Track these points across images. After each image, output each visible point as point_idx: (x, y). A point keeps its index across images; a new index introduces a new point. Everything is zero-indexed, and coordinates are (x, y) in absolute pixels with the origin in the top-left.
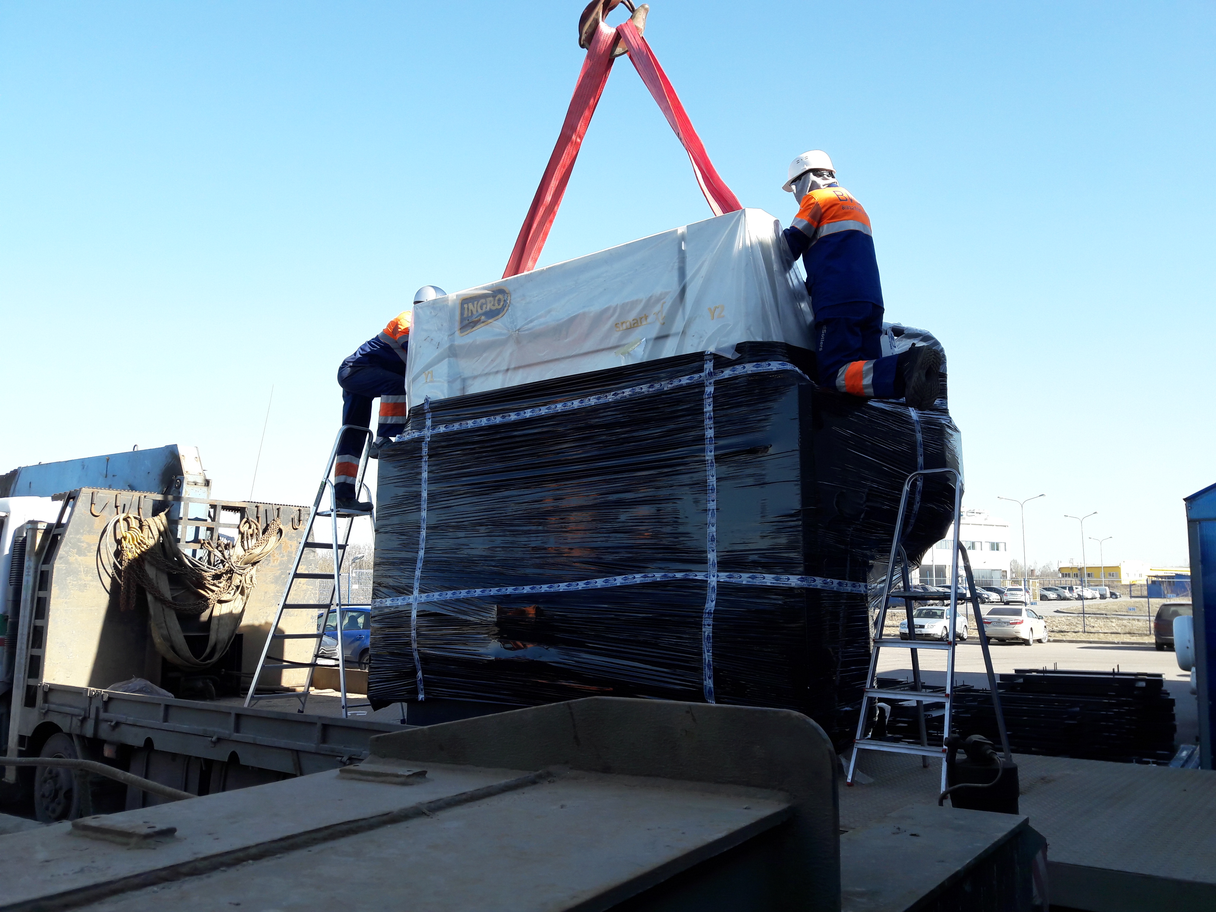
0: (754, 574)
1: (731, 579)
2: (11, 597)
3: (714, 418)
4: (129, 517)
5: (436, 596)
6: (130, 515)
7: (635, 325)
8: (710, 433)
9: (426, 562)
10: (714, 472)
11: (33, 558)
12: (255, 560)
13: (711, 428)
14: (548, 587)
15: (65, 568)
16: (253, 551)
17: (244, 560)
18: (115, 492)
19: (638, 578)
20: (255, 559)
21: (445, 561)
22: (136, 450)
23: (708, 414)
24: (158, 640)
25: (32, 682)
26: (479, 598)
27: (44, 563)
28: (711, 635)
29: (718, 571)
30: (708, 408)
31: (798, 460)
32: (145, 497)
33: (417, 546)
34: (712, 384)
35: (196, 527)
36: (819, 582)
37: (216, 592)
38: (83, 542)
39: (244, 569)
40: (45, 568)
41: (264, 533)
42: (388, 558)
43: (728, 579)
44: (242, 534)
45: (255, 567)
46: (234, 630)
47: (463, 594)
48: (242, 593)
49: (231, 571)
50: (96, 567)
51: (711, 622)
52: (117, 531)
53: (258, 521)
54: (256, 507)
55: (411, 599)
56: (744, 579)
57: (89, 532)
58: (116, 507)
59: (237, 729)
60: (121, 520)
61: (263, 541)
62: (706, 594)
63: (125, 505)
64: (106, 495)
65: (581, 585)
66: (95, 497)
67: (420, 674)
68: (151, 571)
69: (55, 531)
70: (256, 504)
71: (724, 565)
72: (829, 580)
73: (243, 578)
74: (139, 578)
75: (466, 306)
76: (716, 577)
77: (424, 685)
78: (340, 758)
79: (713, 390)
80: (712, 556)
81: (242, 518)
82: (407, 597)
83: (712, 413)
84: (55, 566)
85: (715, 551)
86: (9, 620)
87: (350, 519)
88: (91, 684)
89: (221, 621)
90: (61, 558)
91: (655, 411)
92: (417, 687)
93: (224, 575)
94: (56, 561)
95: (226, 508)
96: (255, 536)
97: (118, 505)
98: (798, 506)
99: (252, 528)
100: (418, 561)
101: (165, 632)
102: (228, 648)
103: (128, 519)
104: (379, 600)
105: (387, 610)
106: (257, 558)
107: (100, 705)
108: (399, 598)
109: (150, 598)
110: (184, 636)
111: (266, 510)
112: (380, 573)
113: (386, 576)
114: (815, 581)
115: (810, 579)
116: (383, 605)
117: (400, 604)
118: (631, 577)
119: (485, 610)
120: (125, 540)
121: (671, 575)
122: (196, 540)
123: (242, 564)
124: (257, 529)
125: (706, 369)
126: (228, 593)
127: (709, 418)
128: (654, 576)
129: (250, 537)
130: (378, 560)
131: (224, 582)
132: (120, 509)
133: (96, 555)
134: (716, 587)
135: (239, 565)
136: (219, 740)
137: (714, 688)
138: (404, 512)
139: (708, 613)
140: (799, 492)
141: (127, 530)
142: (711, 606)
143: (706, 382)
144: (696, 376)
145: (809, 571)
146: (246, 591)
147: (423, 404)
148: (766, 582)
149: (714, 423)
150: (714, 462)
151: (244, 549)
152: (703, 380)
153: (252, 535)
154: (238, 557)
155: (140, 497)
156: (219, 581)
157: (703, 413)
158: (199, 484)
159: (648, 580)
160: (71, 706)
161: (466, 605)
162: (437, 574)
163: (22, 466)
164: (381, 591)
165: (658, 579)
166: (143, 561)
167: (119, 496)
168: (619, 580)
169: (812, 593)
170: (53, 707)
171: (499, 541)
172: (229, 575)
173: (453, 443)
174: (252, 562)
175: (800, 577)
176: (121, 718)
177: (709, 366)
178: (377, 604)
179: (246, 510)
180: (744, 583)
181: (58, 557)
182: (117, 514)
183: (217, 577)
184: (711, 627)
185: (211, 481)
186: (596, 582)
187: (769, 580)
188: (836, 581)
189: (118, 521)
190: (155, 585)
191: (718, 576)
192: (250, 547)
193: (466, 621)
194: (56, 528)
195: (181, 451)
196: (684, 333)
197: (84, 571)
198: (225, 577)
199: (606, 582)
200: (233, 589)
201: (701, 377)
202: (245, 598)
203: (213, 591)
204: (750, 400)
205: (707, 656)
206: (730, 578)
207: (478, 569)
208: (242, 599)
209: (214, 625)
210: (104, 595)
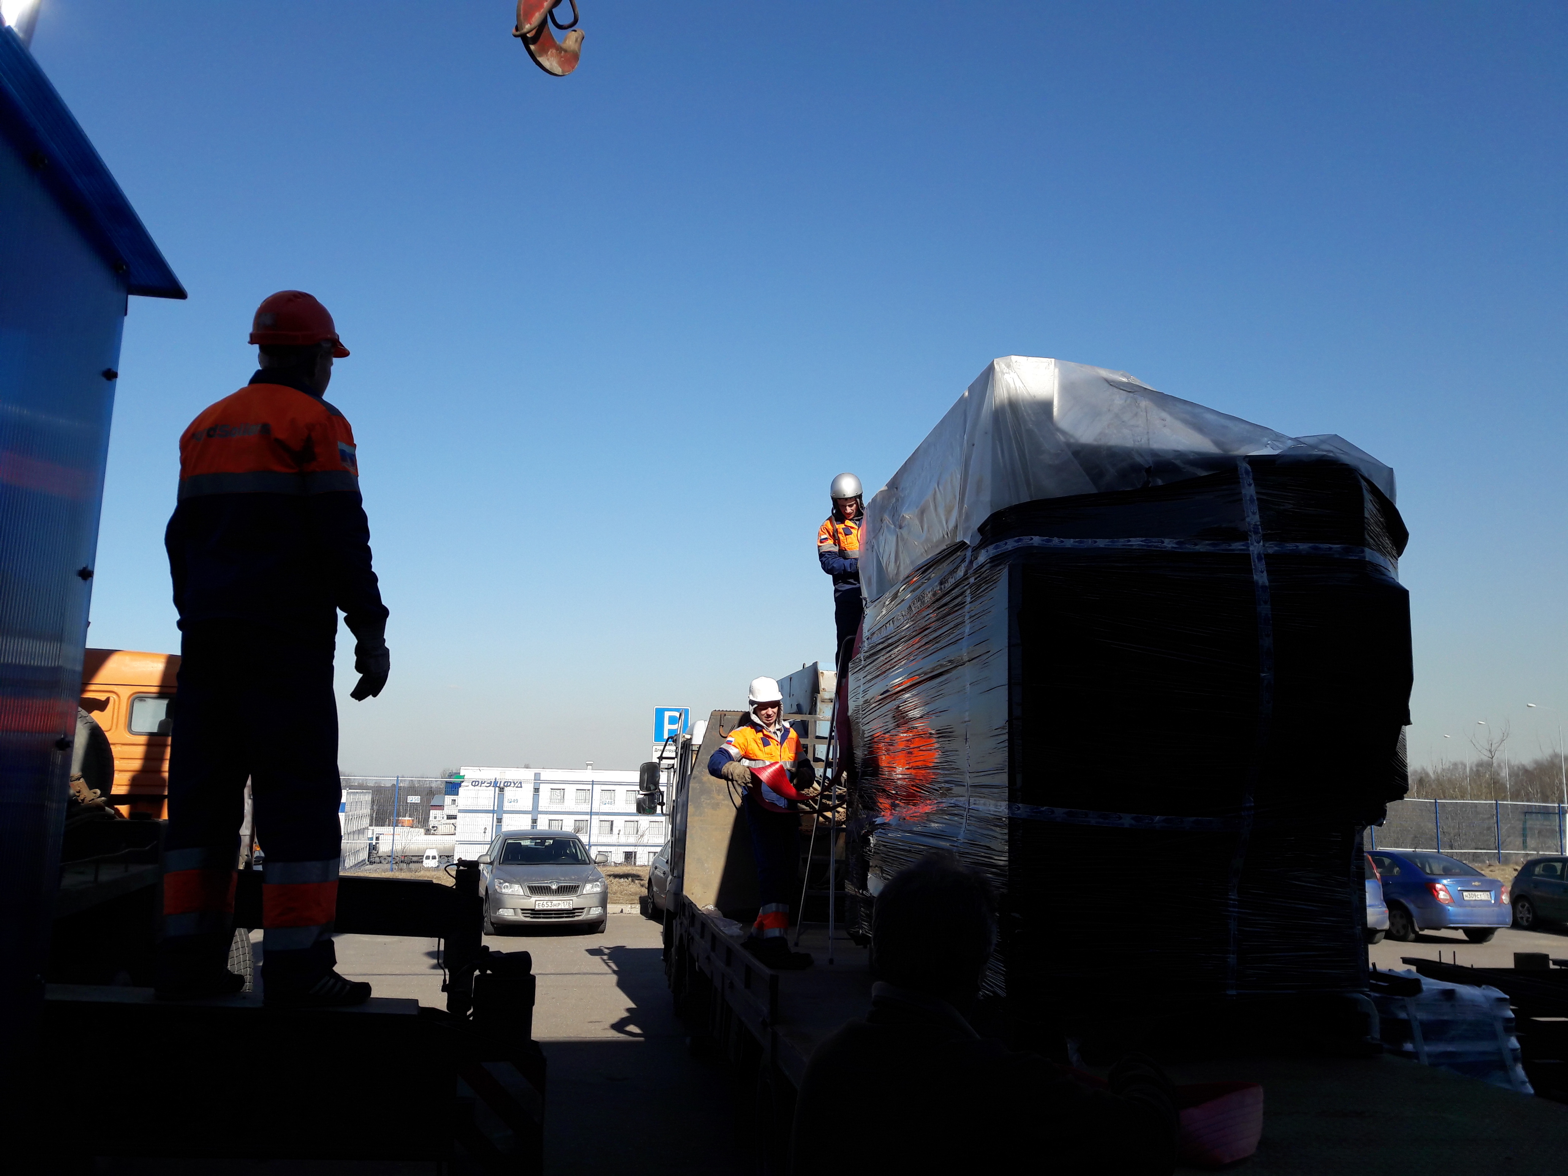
3: (970, 612)
8: (967, 630)
13: (968, 624)
15: (698, 787)
19: (935, 804)
29: (970, 796)
30: (968, 601)
31: (1007, 657)
34: (973, 574)
36: (1024, 811)
62: (962, 823)
64: (733, 716)
66: (723, 719)
79: (973, 580)
80: (968, 778)
83: (969, 606)
114: (1019, 809)
125: (966, 559)
127: (967, 612)
134: (967, 816)
139: (957, 846)
142: (961, 838)
143: (968, 572)
144: (963, 566)
149: (970, 618)
157: (966, 606)
159: (939, 806)
177: (968, 555)
204: (985, 590)
210: (733, 812)
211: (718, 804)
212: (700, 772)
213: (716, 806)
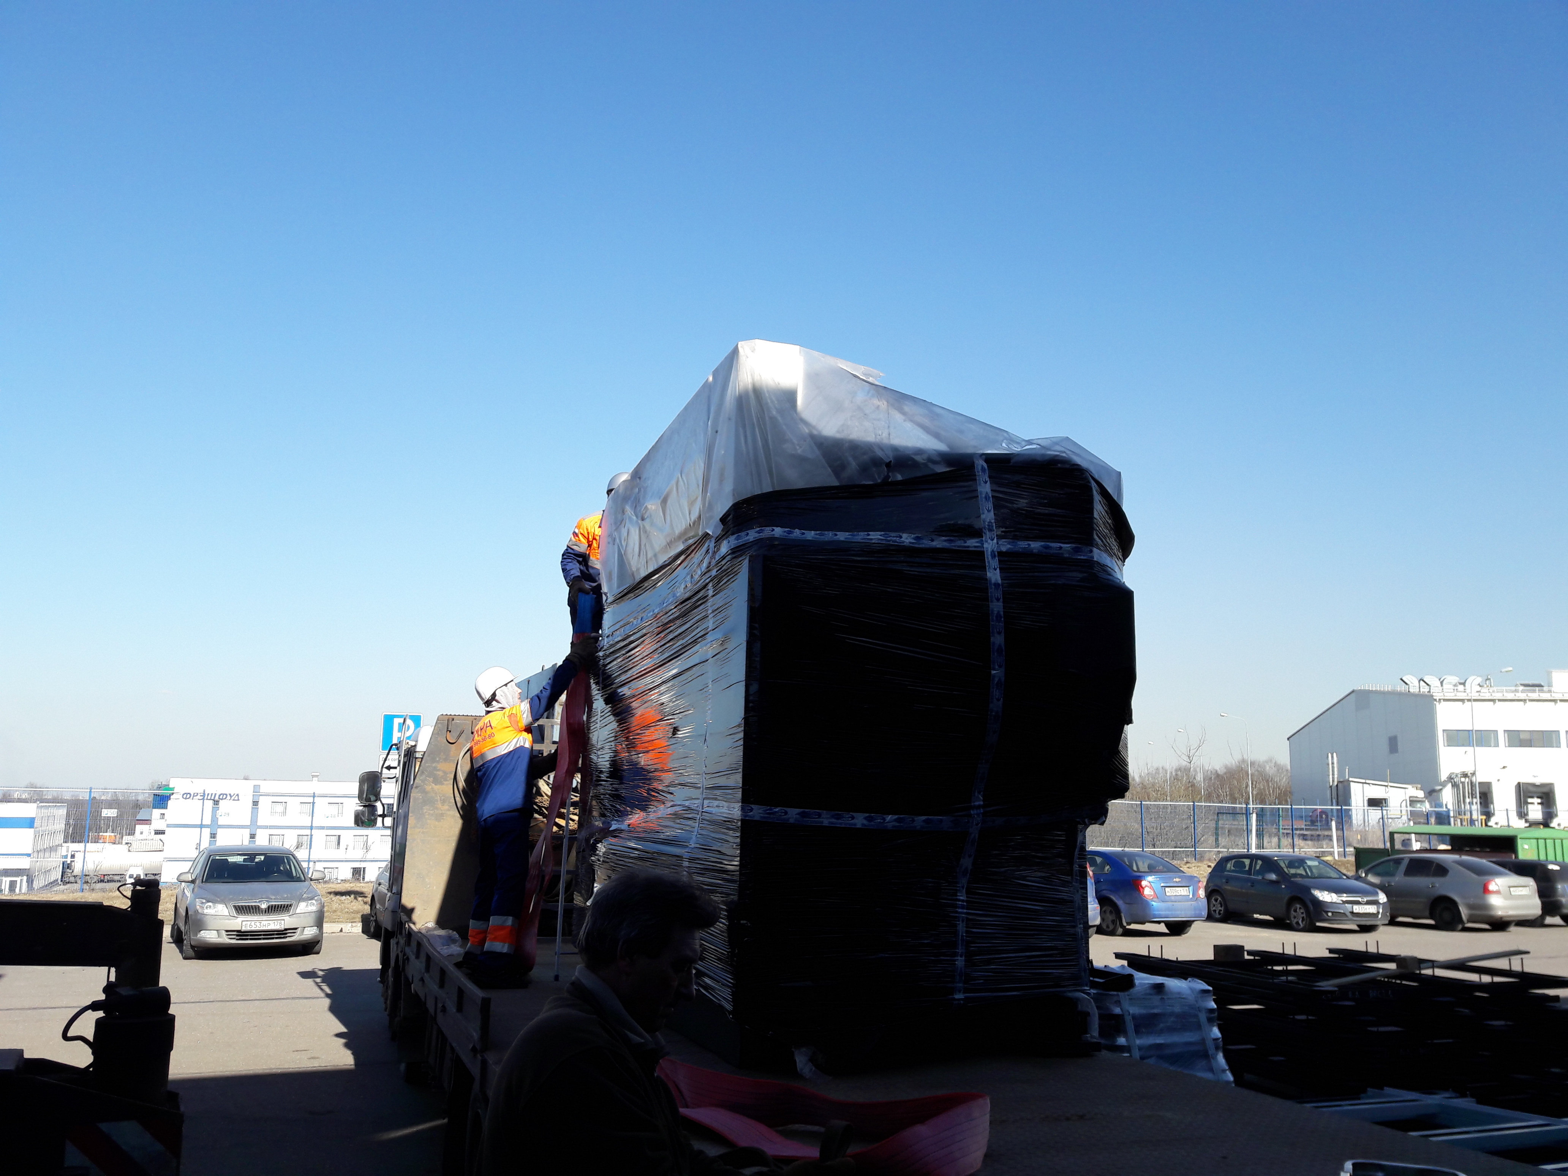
3: (713, 605)
13: (711, 619)
31: (745, 655)
36: (757, 812)
38: (439, 770)
50: (452, 796)
57: (446, 760)
62: (694, 827)
64: (462, 721)
66: (450, 724)
84: (412, 795)
90: (417, 787)
94: (413, 791)
114: (751, 810)
125: (711, 548)
133: (452, 783)
134: (700, 819)
150: (712, 661)
176: (409, 952)
197: (441, 800)
210: (459, 823)
211: (442, 815)
212: (423, 781)
213: (440, 817)
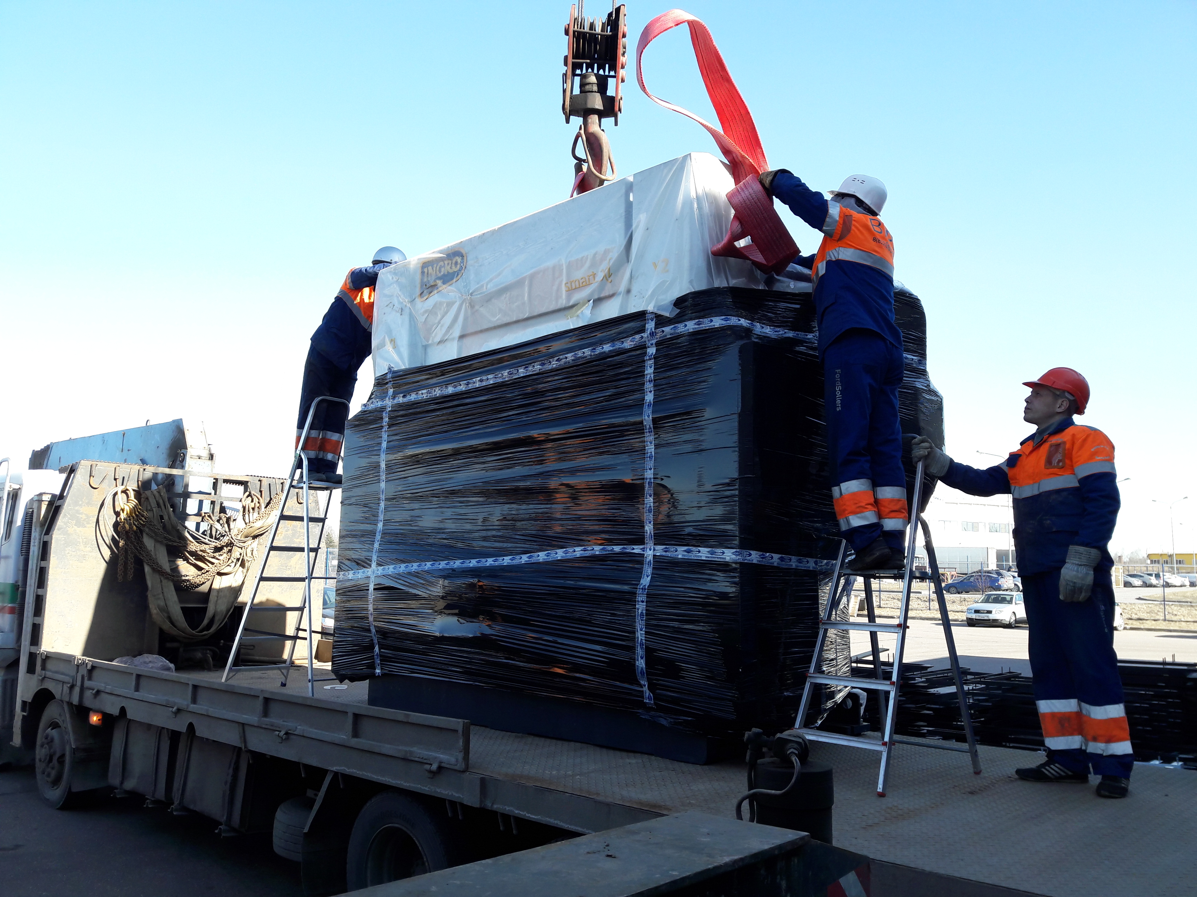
0: (690, 547)
1: (667, 553)
2: (21, 568)
3: (655, 380)
4: (127, 490)
5: (390, 569)
6: (128, 488)
7: (584, 283)
8: (649, 397)
9: (384, 534)
10: (652, 438)
11: (38, 529)
12: (257, 532)
13: (650, 392)
14: (493, 561)
15: (63, 539)
16: (252, 525)
17: (245, 534)
18: (115, 465)
19: (578, 552)
20: (255, 533)
21: (402, 534)
22: (148, 425)
23: (648, 376)
24: (154, 610)
25: (33, 649)
26: (428, 572)
27: (45, 535)
28: (644, 612)
29: (655, 544)
30: (649, 371)
31: (736, 424)
32: (144, 470)
33: (376, 518)
34: (654, 345)
35: (200, 500)
36: (754, 557)
37: (215, 564)
38: (82, 514)
39: (245, 542)
40: (46, 538)
41: (266, 507)
42: (351, 531)
43: (664, 553)
44: (244, 508)
45: (257, 540)
46: (233, 602)
47: (414, 567)
48: (243, 565)
49: (230, 544)
50: (95, 538)
51: (645, 599)
52: (116, 503)
53: (261, 496)
54: (259, 481)
55: (369, 572)
56: (680, 553)
57: (88, 504)
58: (115, 479)
59: (194, 701)
60: (119, 493)
61: (265, 515)
62: (642, 569)
63: (124, 478)
64: (105, 468)
65: (525, 558)
66: (93, 469)
67: (377, 649)
68: (148, 543)
69: (58, 503)
70: (258, 478)
71: (660, 538)
72: (768, 554)
73: (243, 551)
74: (137, 549)
75: (426, 270)
76: (652, 550)
77: (381, 660)
78: (277, 733)
79: (655, 352)
80: (649, 528)
81: (245, 491)
82: (366, 570)
83: (652, 376)
84: (54, 536)
85: (652, 523)
86: (20, 589)
87: (329, 491)
88: (85, 653)
89: (220, 594)
90: (58, 529)
91: (600, 374)
92: (374, 662)
93: (225, 548)
94: (54, 532)
95: (226, 481)
96: (256, 509)
97: (116, 477)
98: (736, 475)
99: (254, 501)
100: (377, 534)
101: (162, 603)
102: (226, 619)
103: (127, 491)
104: (343, 573)
105: (348, 584)
106: (258, 531)
107: (85, 673)
108: (360, 571)
109: (147, 569)
110: (181, 608)
111: (270, 484)
112: (343, 546)
113: (349, 549)
114: (750, 555)
115: (745, 552)
116: (346, 578)
117: (360, 577)
118: (571, 550)
119: (432, 584)
120: (123, 512)
121: (609, 548)
122: (198, 514)
123: (242, 537)
124: (259, 503)
125: (648, 329)
126: (228, 565)
127: (649, 381)
128: (593, 549)
129: (251, 511)
130: (344, 533)
131: (225, 555)
132: (119, 481)
133: (95, 526)
134: (652, 561)
135: (239, 538)
136: (179, 710)
137: (646, 668)
138: (366, 484)
139: (642, 589)
140: (737, 459)
141: (126, 503)
142: (646, 581)
143: (647, 343)
144: (637, 337)
145: (745, 545)
146: (246, 565)
147: (387, 373)
148: (701, 556)
149: (655, 386)
150: (652, 428)
151: (245, 522)
152: (645, 341)
153: (253, 509)
154: (238, 530)
155: (139, 470)
156: (219, 553)
157: (644, 375)
158: (203, 458)
159: (588, 554)
160: (63, 674)
161: (416, 579)
162: (394, 547)
163: (54, 442)
164: (344, 564)
165: (597, 553)
166: (141, 532)
167: (118, 469)
168: (560, 554)
169: (745, 568)
170: (49, 674)
171: (449, 513)
172: (229, 548)
173: (410, 411)
174: (252, 535)
175: (734, 550)
176: (101, 686)
177: (651, 325)
178: (341, 577)
179: (249, 484)
180: (680, 556)
181: (56, 528)
182: (116, 486)
183: (218, 549)
184: (645, 604)
185: (214, 455)
186: (538, 556)
187: (703, 553)
188: (776, 556)
189: (115, 494)
190: (154, 556)
191: (654, 550)
192: (251, 520)
193: (416, 595)
194: (58, 500)
195: (186, 426)
196: (628, 291)
197: (83, 542)
198: (226, 549)
199: (548, 556)
200: (233, 562)
201: (642, 337)
202: (245, 570)
203: (213, 563)
204: (688, 362)
205: (640, 635)
206: (666, 551)
207: (431, 541)
208: (243, 571)
209: (213, 597)
210: (103, 566)
212: (65, 523)
213: (82, 559)
